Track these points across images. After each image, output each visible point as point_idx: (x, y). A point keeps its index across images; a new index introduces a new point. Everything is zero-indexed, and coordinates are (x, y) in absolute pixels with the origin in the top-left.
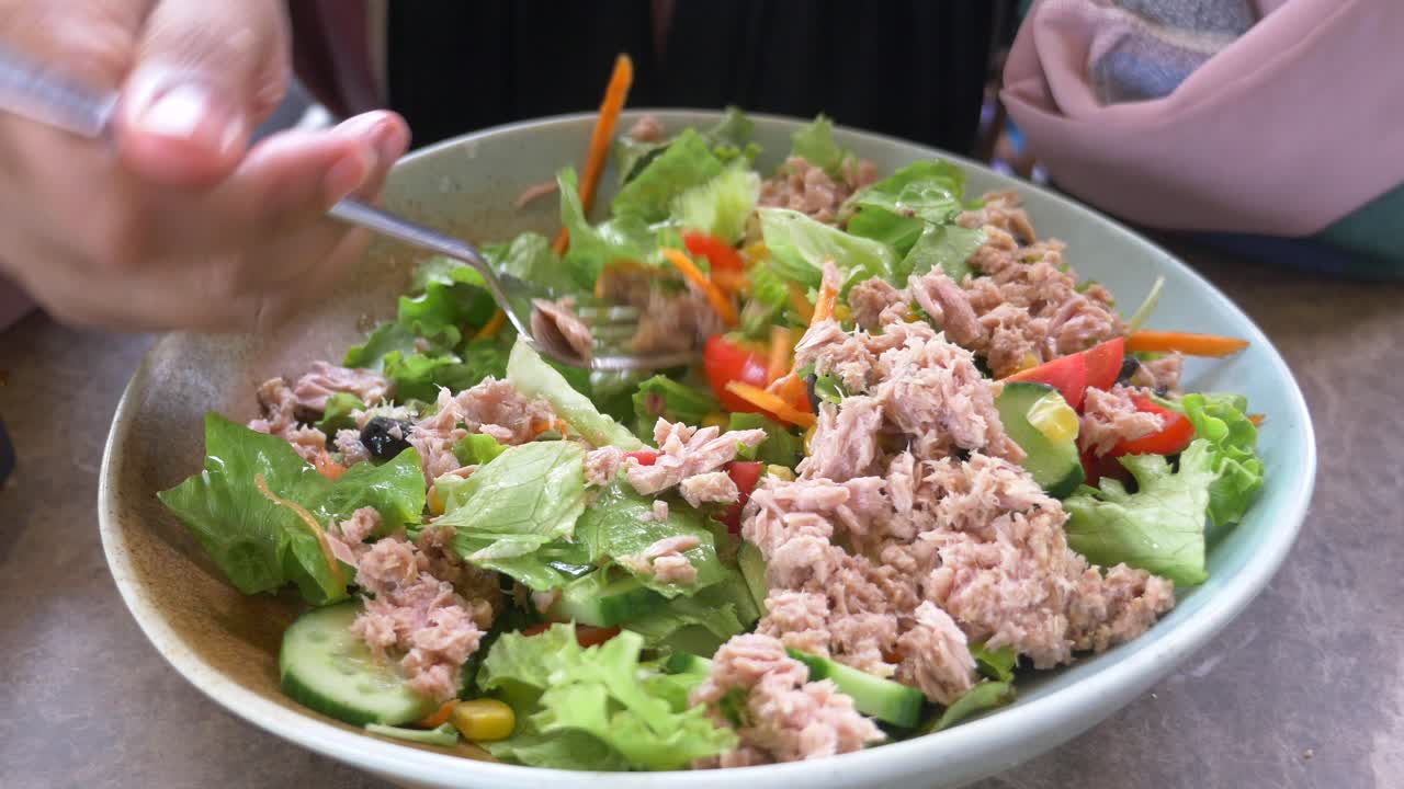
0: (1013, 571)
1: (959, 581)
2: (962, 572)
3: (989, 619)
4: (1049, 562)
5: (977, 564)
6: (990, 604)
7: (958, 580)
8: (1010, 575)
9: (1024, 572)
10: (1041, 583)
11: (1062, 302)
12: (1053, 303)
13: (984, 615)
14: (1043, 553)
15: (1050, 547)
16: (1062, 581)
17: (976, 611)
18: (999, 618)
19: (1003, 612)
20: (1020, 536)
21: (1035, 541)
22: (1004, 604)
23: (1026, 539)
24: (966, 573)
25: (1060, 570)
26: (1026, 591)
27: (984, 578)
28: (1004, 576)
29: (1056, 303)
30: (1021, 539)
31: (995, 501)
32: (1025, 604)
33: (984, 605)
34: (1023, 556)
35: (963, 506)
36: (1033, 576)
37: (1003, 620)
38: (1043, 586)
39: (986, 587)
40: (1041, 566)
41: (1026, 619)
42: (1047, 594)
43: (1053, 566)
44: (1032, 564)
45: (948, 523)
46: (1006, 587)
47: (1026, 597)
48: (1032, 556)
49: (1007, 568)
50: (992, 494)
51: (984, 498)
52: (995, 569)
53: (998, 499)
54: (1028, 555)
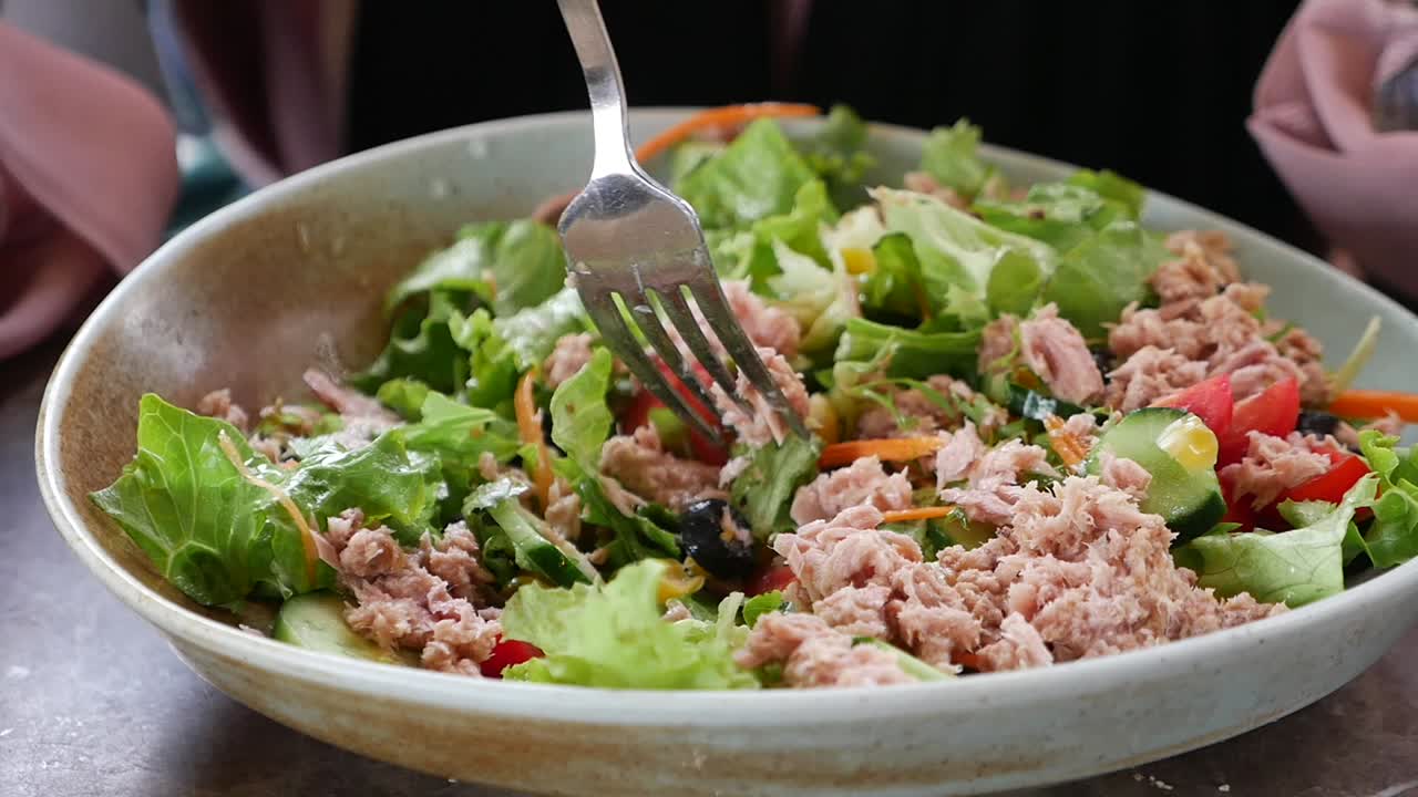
0: (1105, 589)
1: (1043, 600)
2: (1044, 588)
3: (1076, 637)
4: (1148, 579)
5: (1062, 583)
6: (1077, 621)
7: (1041, 599)
8: (1101, 593)
9: (1119, 589)
10: (1137, 600)
11: (1237, 348)
12: (1226, 347)
13: (1070, 634)
14: (1140, 568)
15: (1150, 564)
16: (1164, 599)
17: (1061, 629)
18: (1089, 637)
19: (1093, 631)
20: (1114, 555)
21: (1130, 557)
22: (1093, 621)
23: (1122, 558)
24: (1051, 590)
25: (1162, 588)
26: (1119, 607)
27: (1070, 595)
28: (1095, 593)
29: (1231, 348)
30: (1116, 558)
31: (1089, 520)
32: (1118, 620)
33: (1070, 623)
34: (1117, 574)
35: (1051, 530)
36: (1128, 593)
37: (1093, 637)
38: (1141, 604)
39: (1073, 604)
40: (1139, 583)
41: (1121, 639)
42: (1146, 614)
43: (1153, 582)
44: (1128, 580)
45: (1032, 547)
46: (1095, 603)
47: (1118, 613)
48: (1128, 572)
49: (1098, 585)
50: (1085, 513)
51: (1076, 519)
52: (1084, 587)
53: (1092, 519)
54: (1123, 572)
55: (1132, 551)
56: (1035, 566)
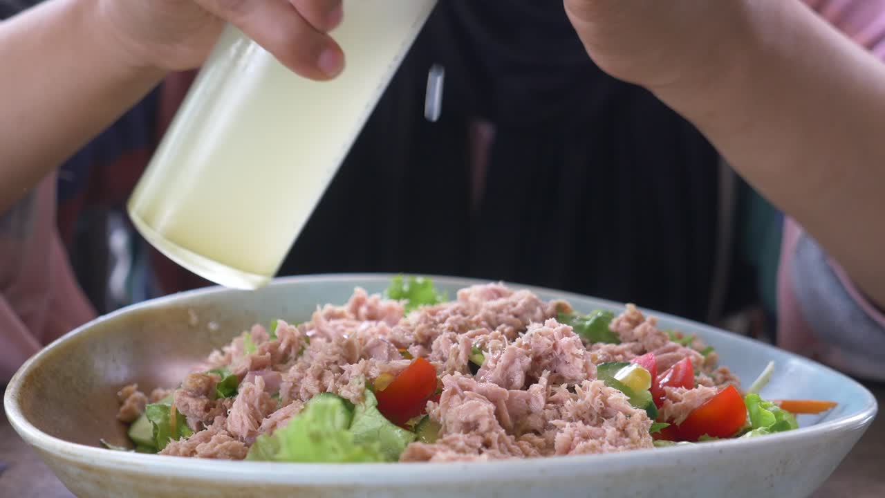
0: (613, 442)
1: (575, 444)
2: (576, 438)
4: (638, 441)
5: (586, 436)
8: (611, 443)
9: (621, 443)
14: (635, 434)
15: (639, 435)
21: (629, 428)
23: (624, 427)
24: (580, 440)
28: (607, 443)
30: (621, 427)
31: (601, 404)
34: (621, 436)
35: (580, 408)
36: (627, 446)
39: (594, 446)
43: (642, 443)
44: (627, 440)
45: (569, 417)
48: (627, 436)
49: (609, 439)
50: (599, 400)
51: (593, 404)
52: (601, 439)
53: (603, 404)
54: (624, 436)
55: (631, 425)
56: (571, 426)
